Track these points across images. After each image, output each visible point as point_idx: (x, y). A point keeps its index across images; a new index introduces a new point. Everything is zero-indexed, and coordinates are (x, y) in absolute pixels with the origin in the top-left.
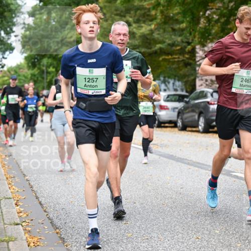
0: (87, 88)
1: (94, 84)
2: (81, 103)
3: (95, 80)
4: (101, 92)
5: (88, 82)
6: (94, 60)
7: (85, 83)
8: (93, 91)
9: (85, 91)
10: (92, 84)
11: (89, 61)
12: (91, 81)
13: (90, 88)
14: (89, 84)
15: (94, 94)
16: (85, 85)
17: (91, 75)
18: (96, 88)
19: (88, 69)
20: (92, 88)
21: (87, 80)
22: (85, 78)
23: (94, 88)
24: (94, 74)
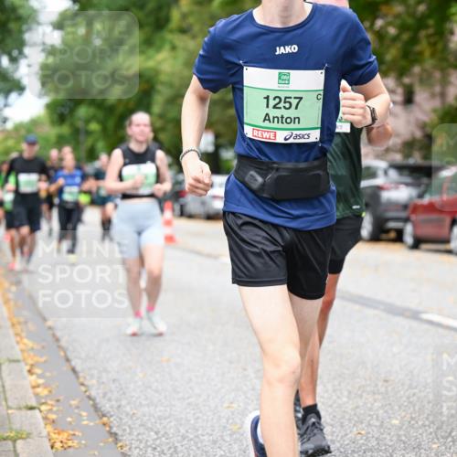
0: (271, 125)
1: (292, 113)
3: (294, 102)
4: (308, 135)
5: (275, 107)
6: (294, 49)
7: (267, 111)
8: (286, 133)
9: (266, 135)
10: (286, 113)
11: (280, 51)
12: (282, 105)
13: (280, 125)
14: (278, 113)
15: (291, 141)
16: (267, 118)
17: (284, 87)
18: (296, 126)
19: (276, 72)
20: (285, 126)
21: (272, 103)
22: (267, 98)
23: (292, 126)
24: (293, 86)
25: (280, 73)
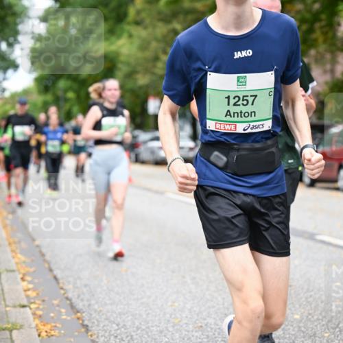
0: (232, 119)
1: (249, 108)
2: (216, 153)
3: (250, 99)
4: (263, 125)
5: (235, 105)
6: (249, 53)
7: (228, 108)
8: (245, 125)
9: (227, 127)
10: (244, 109)
11: (238, 55)
12: (240, 102)
13: (240, 119)
14: (237, 109)
15: (249, 131)
16: (228, 113)
17: (242, 88)
18: (253, 118)
19: (235, 76)
20: (244, 119)
21: (232, 101)
22: (228, 98)
23: (249, 119)
24: (248, 87)
25: (238, 77)
